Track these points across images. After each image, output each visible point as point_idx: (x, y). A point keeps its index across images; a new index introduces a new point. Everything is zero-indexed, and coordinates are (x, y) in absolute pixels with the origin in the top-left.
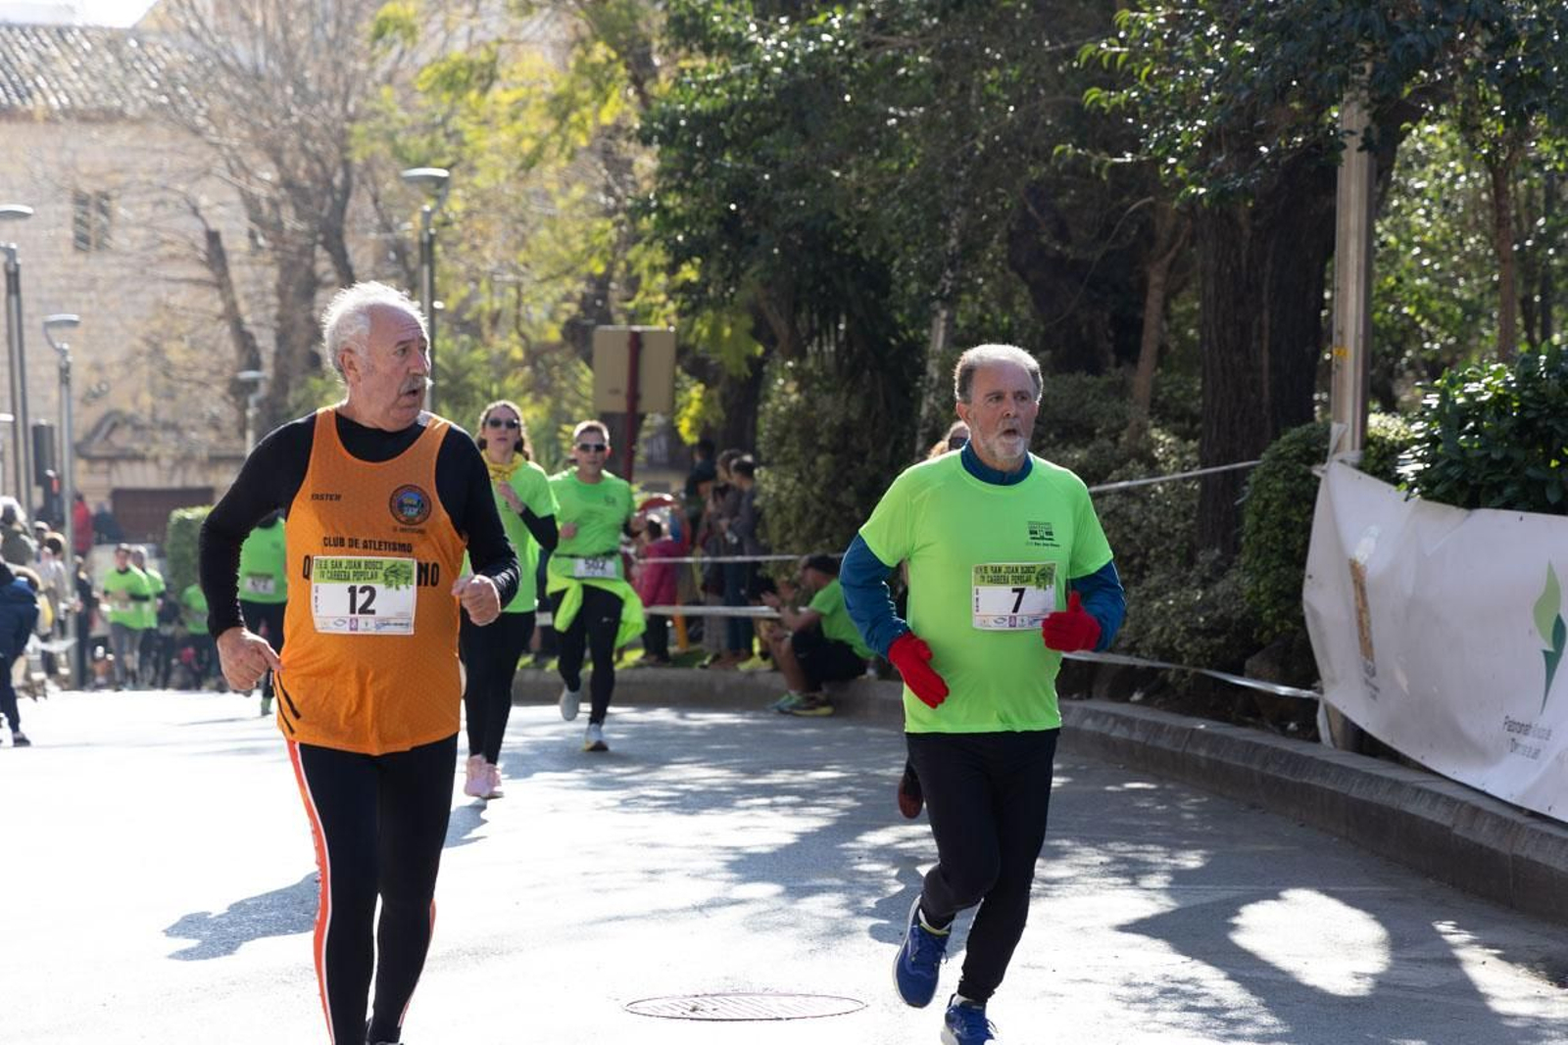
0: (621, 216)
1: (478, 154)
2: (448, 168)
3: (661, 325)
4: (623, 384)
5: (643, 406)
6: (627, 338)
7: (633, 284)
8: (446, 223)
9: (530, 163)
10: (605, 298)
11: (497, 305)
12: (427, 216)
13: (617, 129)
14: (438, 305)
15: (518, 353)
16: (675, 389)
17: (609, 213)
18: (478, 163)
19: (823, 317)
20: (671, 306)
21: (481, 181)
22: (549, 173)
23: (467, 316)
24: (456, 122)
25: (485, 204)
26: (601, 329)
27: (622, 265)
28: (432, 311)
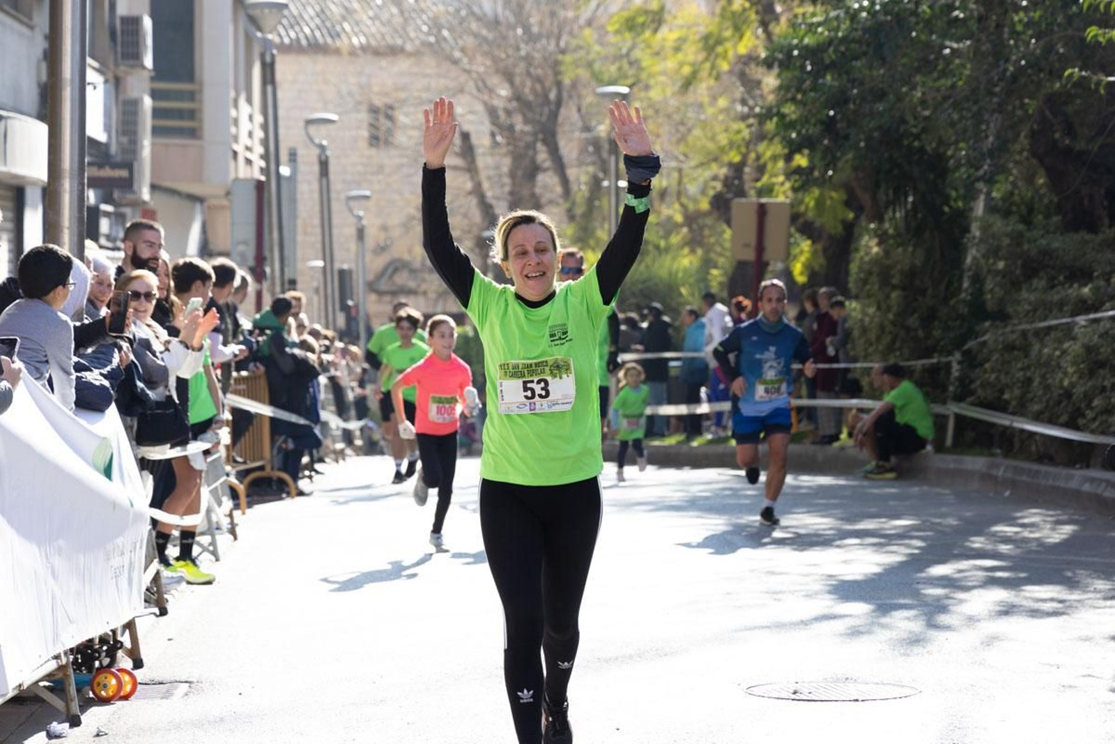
0: (751, 121)
3: (781, 199)
4: (753, 240)
5: (767, 256)
6: (755, 208)
7: (761, 170)
9: (688, 83)
11: (664, 183)
13: (750, 59)
15: (679, 218)
16: (790, 244)
17: (743, 118)
18: (652, 82)
19: (897, 190)
20: (788, 185)
21: (655, 94)
22: (702, 89)
24: (637, 54)
25: (657, 112)
26: (738, 200)
27: (753, 155)
28: (618, 188)
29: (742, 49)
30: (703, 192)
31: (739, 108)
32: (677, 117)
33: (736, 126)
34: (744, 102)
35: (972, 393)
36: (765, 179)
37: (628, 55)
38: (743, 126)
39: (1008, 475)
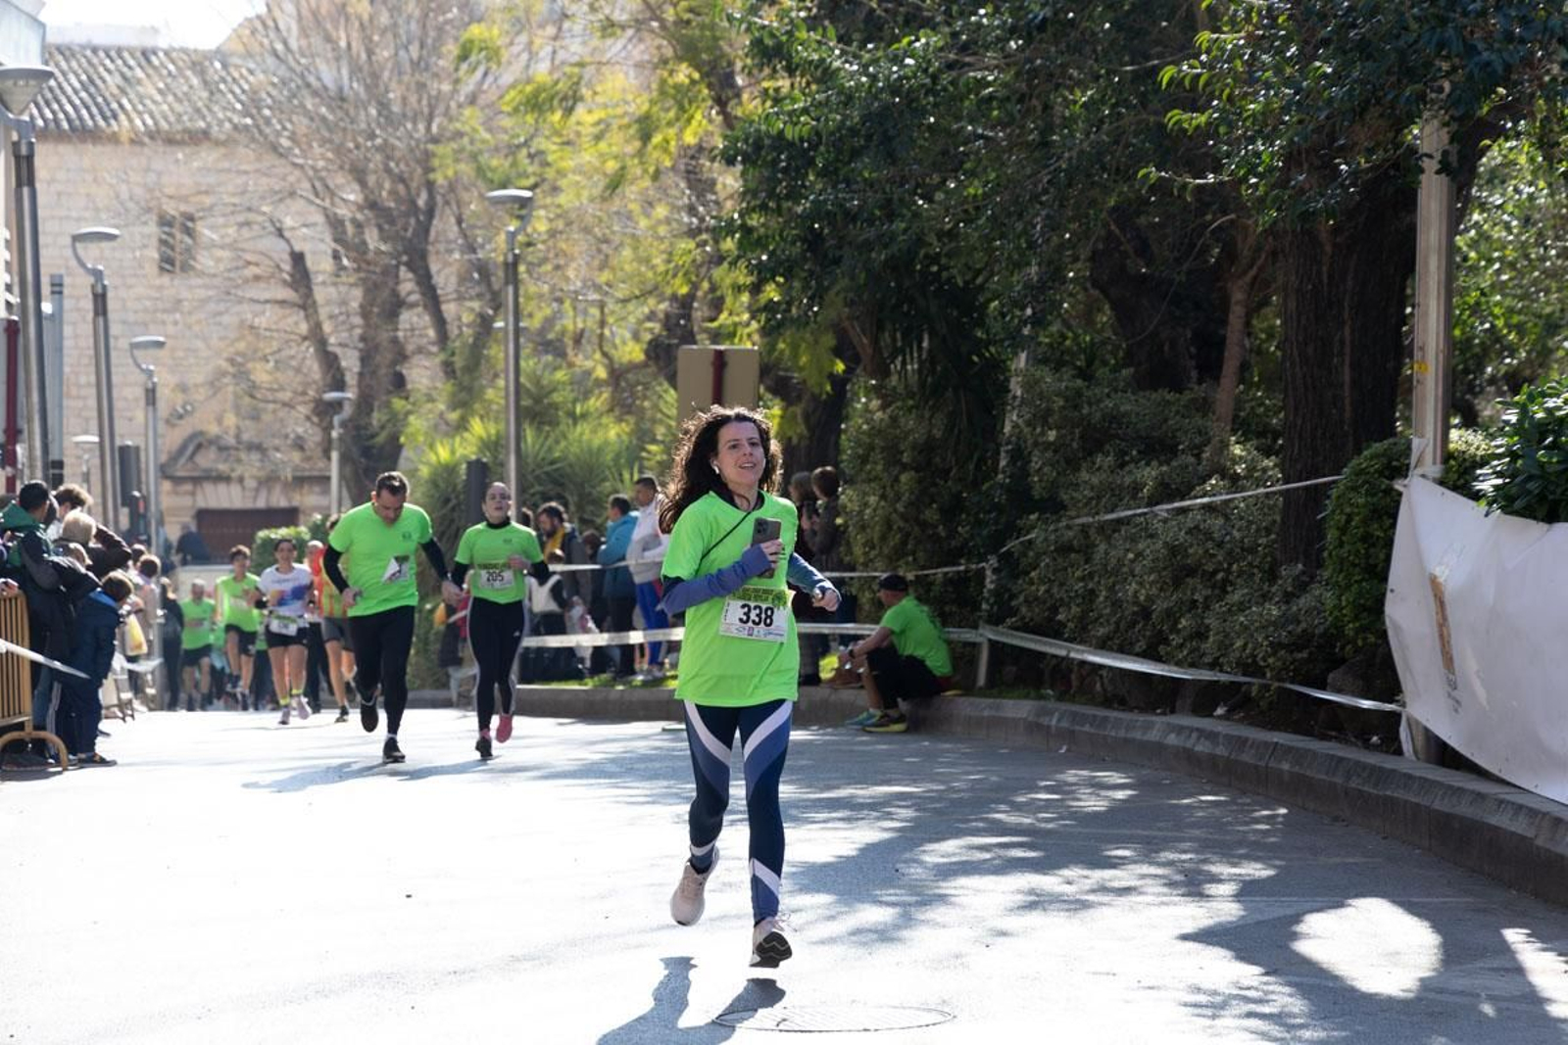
0: (704, 236)
1: (561, 174)
2: (532, 189)
3: (745, 345)
6: (711, 357)
7: (717, 304)
8: (530, 243)
9: (615, 183)
11: (580, 325)
12: (512, 236)
13: (700, 149)
14: (522, 325)
15: (601, 373)
19: (906, 335)
21: (565, 201)
22: (632, 194)
23: (551, 335)
24: (540, 143)
26: (685, 348)
28: (517, 331)
29: (690, 138)
30: (635, 338)
31: (685, 219)
32: (598, 232)
33: (683, 244)
34: (691, 210)
35: (1013, 613)
36: (723, 318)
37: (527, 144)
38: (692, 245)
39: (1065, 724)
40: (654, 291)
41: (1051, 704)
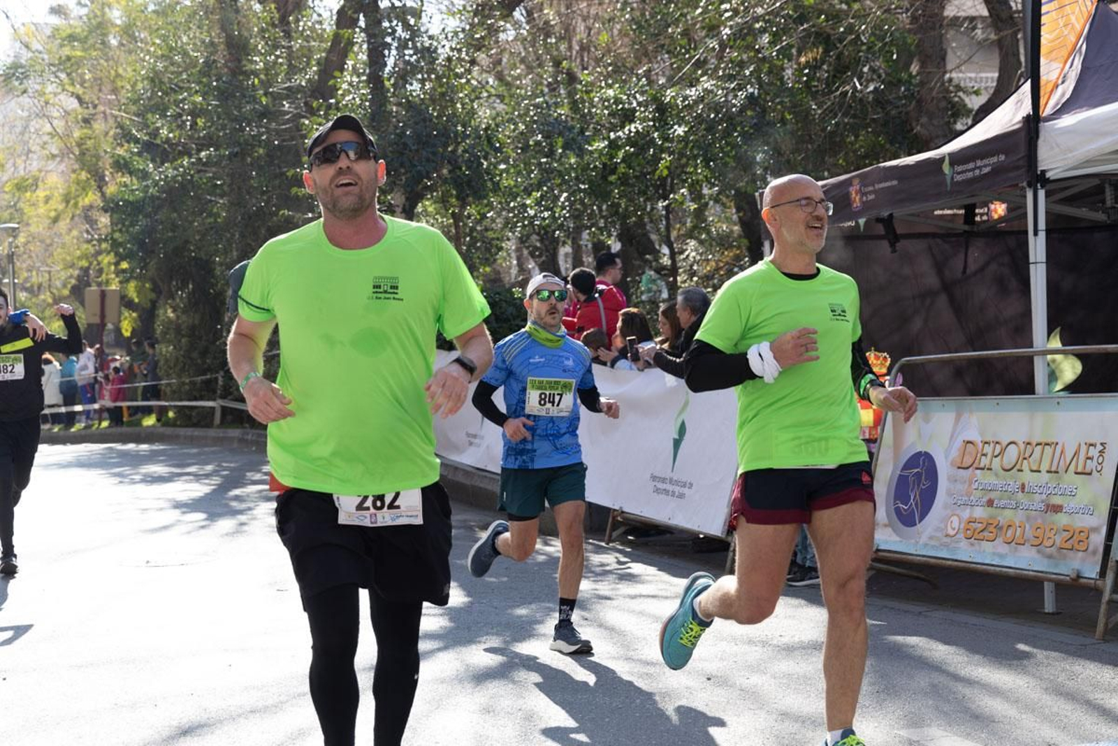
0: (95, 242)
1: (29, 218)
2: (18, 223)
3: (113, 287)
4: (98, 311)
5: (107, 320)
6: (99, 293)
7: (100, 271)
8: (17, 247)
9: (55, 220)
10: (88, 276)
11: (40, 280)
12: (10, 244)
13: (91, 207)
14: (16, 281)
15: (50, 300)
16: (120, 313)
17: (89, 242)
18: (30, 222)
19: (183, 281)
20: (117, 280)
21: (33, 229)
22: (63, 225)
23: (28, 285)
24: (21, 205)
25: (34, 238)
26: (88, 289)
27: (95, 263)
28: (14, 284)
29: (87, 201)
30: (64, 286)
31: (85, 235)
32: (48, 241)
33: (85, 246)
34: (88, 232)
35: (231, 394)
36: (104, 276)
37: (15, 205)
38: (90, 246)
39: (254, 438)
40: (72, 266)
41: (249, 430)
